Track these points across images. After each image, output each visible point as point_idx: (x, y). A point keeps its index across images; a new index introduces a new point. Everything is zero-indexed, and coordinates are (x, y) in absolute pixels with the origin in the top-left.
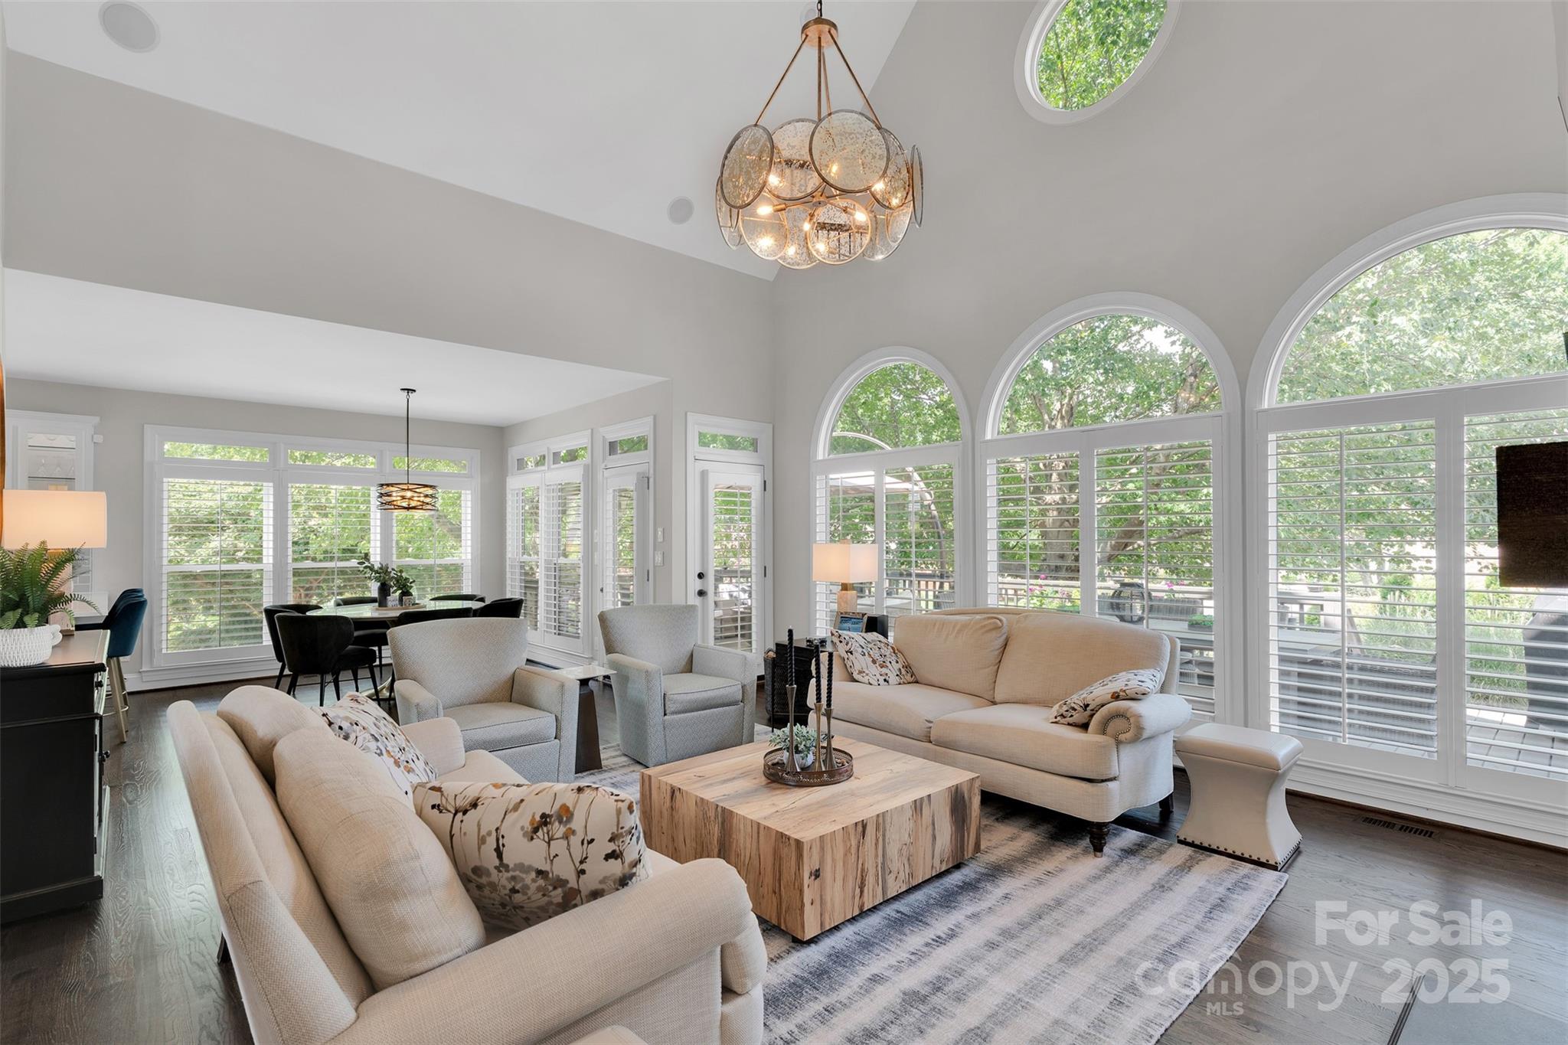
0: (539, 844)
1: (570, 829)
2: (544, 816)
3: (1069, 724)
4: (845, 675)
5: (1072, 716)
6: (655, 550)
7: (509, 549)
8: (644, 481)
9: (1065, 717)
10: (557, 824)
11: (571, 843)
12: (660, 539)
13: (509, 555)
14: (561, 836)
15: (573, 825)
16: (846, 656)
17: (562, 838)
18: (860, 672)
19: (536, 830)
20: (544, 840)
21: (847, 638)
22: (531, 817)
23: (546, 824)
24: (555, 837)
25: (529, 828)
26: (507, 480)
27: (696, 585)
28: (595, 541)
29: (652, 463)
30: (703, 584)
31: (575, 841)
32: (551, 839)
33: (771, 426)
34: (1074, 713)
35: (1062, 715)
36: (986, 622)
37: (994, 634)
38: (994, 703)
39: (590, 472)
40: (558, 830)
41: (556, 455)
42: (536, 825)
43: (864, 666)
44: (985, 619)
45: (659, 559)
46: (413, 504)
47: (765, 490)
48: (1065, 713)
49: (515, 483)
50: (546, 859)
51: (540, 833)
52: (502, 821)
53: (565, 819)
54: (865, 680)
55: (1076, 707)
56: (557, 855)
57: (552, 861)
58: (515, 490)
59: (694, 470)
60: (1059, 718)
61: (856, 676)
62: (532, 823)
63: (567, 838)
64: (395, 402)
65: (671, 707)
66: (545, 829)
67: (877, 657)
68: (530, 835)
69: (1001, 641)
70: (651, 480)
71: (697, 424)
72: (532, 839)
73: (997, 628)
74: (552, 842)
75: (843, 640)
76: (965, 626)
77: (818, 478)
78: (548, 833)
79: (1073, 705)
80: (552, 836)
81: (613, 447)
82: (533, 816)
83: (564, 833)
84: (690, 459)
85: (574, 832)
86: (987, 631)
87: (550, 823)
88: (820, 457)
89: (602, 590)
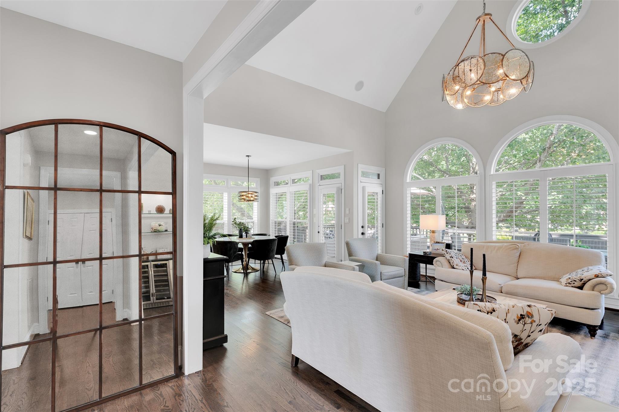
0: (520, 325)
1: (533, 320)
2: (521, 315)
3: (572, 287)
4: (450, 266)
5: (574, 283)
6: (345, 217)
7: (271, 216)
8: (340, 190)
9: (571, 284)
10: (527, 318)
11: (533, 325)
12: (347, 212)
13: (271, 219)
14: (529, 322)
15: (534, 319)
16: (450, 259)
17: (530, 323)
18: (457, 265)
19: (519, 320)
20: (522, 324)
21: (449, 252)
22: (517, 316)
23: (523, 318)
24: (527, 323)
25: (517, 320)
26: (270, 190)
27: (361, 230)
28: (314, 213)
29: (343, 184)
30: (363, 230)
31: (535, 324)
32: (525, 324)
33: (385, 168)
34: (575, 282)
35: (569, 283)
36: (511, 246)
37: (516, 251)
38: (518, 279)
39: (312, 187)
40: (528, 320)
41: (293, 180)
42: (519, 318)
43: (458, 263)
44: (510, 245)
45: (347, 221)
46: (252, 199)
47: (383, 194)
48: (570, 282)
49: (274, 191)
50: (521, 331)
51: (521, 321)
52: (506, 317)
53: (530, 316)
54: (460, 268)
55: (576, 280)
56: (525, 330)
57: (522, 331)
58: (273, 194)
59: (361, 185)
60: (567, 284)
61: (455, 266)
62: (517, 317)
63: (532, 323)
64: (243, 161)
65: (383, 277)
66: (523, 320)
67: (461, 259)
68: (517, 322)
69: (518, 254)
70: (343, 191)
71: (362, 168)
72: (518, 323)
73: (516, 249)
74: (525, 325)
75: (448, 252)
76: (500, 248)
77: (408, 189)
78: (524, 322)
79: (575, 279)
80: (526, 323)
81: (322, 178)
82: (517, 315)
83: (531, 322)
84: (359, 182)
85: (535, 321)
86: (513, 249)
87: (525, 318)
88: (408, 181)
89: (319, 232)
